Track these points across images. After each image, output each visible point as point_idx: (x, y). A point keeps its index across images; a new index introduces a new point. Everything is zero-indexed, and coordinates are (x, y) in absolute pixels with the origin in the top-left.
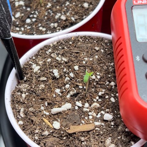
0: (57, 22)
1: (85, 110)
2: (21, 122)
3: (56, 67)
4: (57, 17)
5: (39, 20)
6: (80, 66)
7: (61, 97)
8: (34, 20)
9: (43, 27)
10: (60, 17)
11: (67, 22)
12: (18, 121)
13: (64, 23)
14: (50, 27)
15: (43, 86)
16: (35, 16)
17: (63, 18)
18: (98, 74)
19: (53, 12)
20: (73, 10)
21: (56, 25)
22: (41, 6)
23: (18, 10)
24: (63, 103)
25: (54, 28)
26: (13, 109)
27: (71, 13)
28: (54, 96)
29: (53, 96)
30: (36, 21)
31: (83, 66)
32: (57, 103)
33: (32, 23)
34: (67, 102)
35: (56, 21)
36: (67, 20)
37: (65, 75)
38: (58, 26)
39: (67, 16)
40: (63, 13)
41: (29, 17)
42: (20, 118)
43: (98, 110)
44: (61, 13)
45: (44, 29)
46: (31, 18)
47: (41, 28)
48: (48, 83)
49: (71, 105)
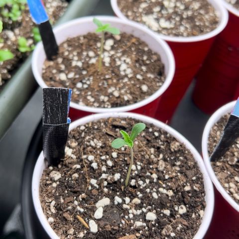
0: (109, 96)
1: (125, 206)
2: (51, 219)
3: (91, 152)
4: (110, 91)
5: (90, 88)
6: (119, 153)
7: (98, 190)
8: (85, 86)
9: (92, 97)
10: (113, 91)
11: (119, 99)
12: (48, 218)
13: (115, 99)
14: (99, 99)
15: (76, 175)
16: (88, 83)
17: (116, 94)
18: (139, 163)
19: (108, 85)
20: (129, 89)
21: (106, 99)
22: (98, 75)
23: (73, 70)
24: (100, 197)
25: (103, 102)
26: (42, 202)
27: (126, 92)
28: (90, 188)
29: (88, 188)
30: (87, 88)
31: (122, 153)
32: (93, 197)
33: (82, 89)
34: (104, 196)
35: (108, 94)
36: (119, 97)
37: (102, 163)
38: (108, 101)
39: (121, 94)
40: (118, 89)
41: (81, 81)
42: (50, 213)
43: (138, 207)
44: (116, 88)
45: (92, 100)
46: (83, 83)
47: (89, 98)
48: (82, 172)
49: (109, 200)
